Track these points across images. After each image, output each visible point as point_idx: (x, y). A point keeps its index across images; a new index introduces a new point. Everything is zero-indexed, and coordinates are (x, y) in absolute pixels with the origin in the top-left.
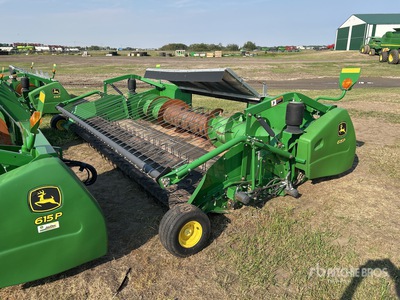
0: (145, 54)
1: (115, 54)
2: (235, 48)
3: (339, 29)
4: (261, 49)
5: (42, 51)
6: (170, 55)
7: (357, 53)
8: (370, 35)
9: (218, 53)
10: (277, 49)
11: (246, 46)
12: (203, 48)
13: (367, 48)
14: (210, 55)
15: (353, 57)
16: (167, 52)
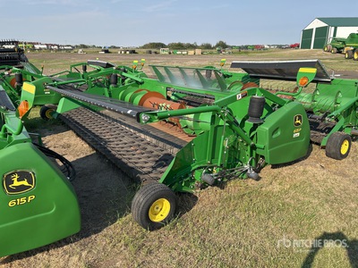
0: (133, 52)
1: (107, 51)
2: (208, 47)
3: (304, 31)
4: (232, 47)
5: (40, 49)
6: (156, 53)
7: (320, 51)
8: (332, 36)
9: (198, 51)
10: (246, 47)
11: (218, 45)
12: (180, 46)
13: (330, 46)
14: (191, 52)
15: (318, 55)
16: (153, 50)
